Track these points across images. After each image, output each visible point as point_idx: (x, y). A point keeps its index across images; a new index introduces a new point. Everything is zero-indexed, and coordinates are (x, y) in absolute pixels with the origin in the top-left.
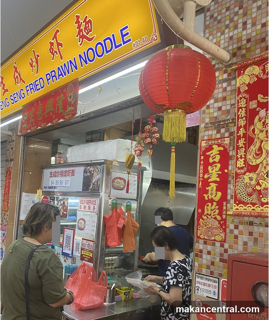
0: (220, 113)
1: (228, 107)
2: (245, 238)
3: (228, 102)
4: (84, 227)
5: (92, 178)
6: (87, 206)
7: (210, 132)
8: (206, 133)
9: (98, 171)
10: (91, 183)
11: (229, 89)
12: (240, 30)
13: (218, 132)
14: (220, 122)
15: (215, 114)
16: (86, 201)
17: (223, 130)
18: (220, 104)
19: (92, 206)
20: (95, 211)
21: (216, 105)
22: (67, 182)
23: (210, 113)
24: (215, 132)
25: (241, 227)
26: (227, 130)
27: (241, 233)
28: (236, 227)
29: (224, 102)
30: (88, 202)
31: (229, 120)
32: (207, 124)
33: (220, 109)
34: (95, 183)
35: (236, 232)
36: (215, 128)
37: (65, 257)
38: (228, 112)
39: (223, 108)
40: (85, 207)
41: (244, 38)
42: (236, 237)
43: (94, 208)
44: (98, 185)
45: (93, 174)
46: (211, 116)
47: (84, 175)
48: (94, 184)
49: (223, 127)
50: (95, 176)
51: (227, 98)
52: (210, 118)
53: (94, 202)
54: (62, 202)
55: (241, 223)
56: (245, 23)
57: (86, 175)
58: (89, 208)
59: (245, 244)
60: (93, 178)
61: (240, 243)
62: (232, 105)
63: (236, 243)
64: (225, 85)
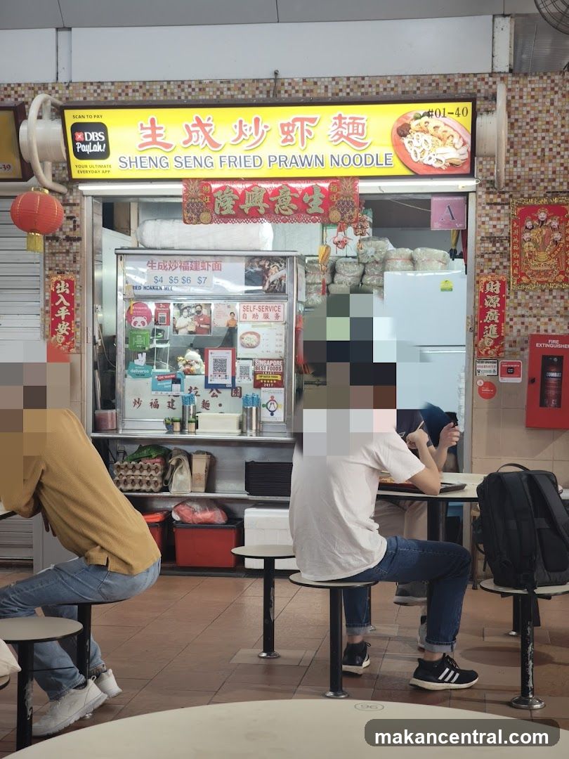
0: (495, 230)
1: (502, 227)
2: (519, 327)
3: (502, 222)
4: (258, 343)
5: (267, 274)
6: (261, 315)
7: (486, 245)
8: (483, 245)
9: (281, 266)
10: (266, 281)
11: (502, 211)
12: (512, 166)
13: (494, 245)
14: (495, 237)
15: (491, 231)
16: (257, 307)
17: (498, 245)
18: (495, 223)
19: (272, 315)
20: (279, 320)
21: (491, 223)
22: (203, 280)
23: (485, 229)
24: (491, 245)
25: (515, 319)
26: (502, 245)
27: (515, 323)
28: (511, 320)
29: (499, 222)
30: (260, 309)
31: (502, 237)
32: (483, 237)
33: (495, 226)
34: (275, 282)
35: (511, 323)
36: (491, 242)
37: (212, 390)
38: (502, 230)
39: (498, 227)
40: (255, 316)
41: (515, 174)
42: (511, 327)
43: (277, 316)
44: (283, 284)
45: (269, 269)
46: (487, 231)
47: (246, 271)
48: (273, 283)
49: (498, 242)
50: (274, 272)
51: (502, 219)
52: (486, 233)
53: (276, 309)
54: (193, 311)
55: (515, 316)
56: (515, 162)
57: (252, 270)
58: (266, 316)
59: (519, 331)
60: (269, 274)
61: (515, 330)
62: (505, 225)
63: (511, 331)
64: (499, 207)
